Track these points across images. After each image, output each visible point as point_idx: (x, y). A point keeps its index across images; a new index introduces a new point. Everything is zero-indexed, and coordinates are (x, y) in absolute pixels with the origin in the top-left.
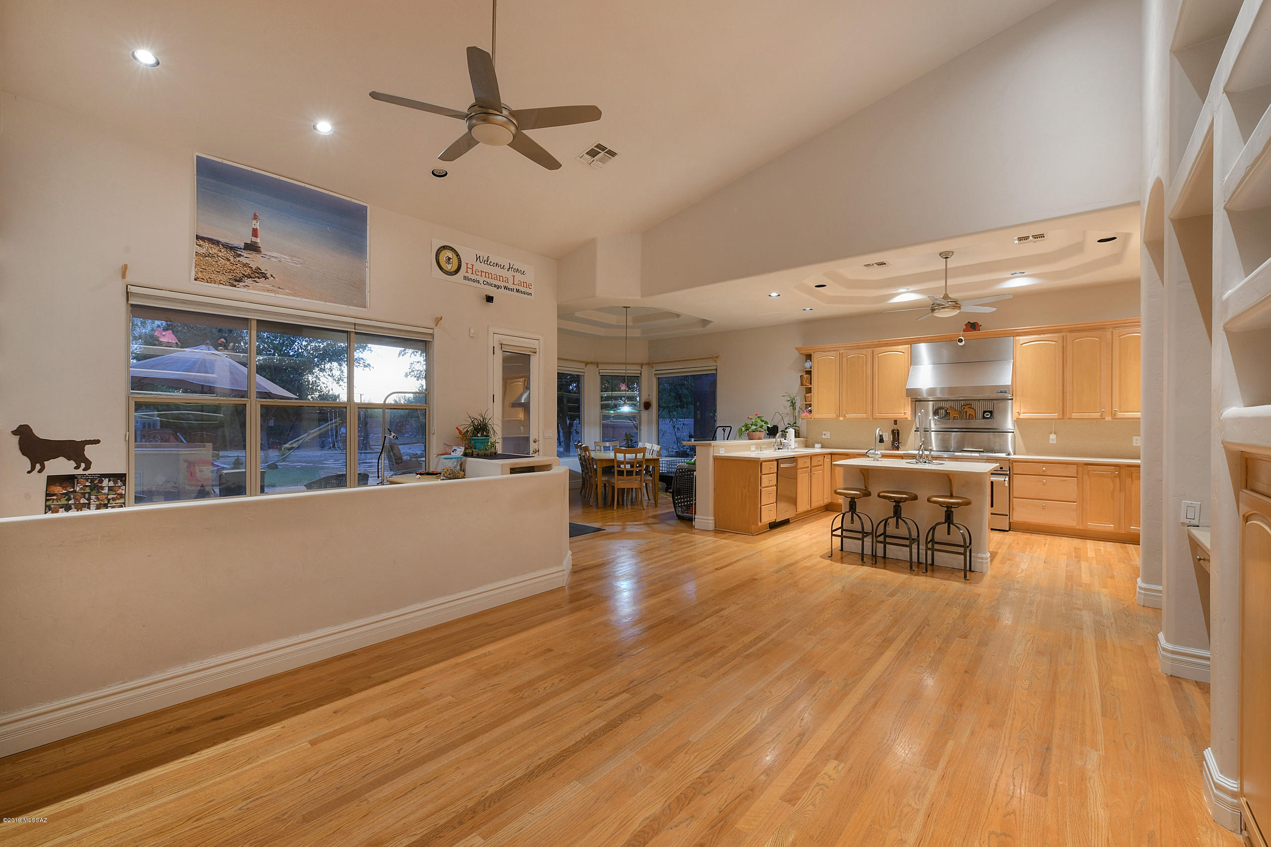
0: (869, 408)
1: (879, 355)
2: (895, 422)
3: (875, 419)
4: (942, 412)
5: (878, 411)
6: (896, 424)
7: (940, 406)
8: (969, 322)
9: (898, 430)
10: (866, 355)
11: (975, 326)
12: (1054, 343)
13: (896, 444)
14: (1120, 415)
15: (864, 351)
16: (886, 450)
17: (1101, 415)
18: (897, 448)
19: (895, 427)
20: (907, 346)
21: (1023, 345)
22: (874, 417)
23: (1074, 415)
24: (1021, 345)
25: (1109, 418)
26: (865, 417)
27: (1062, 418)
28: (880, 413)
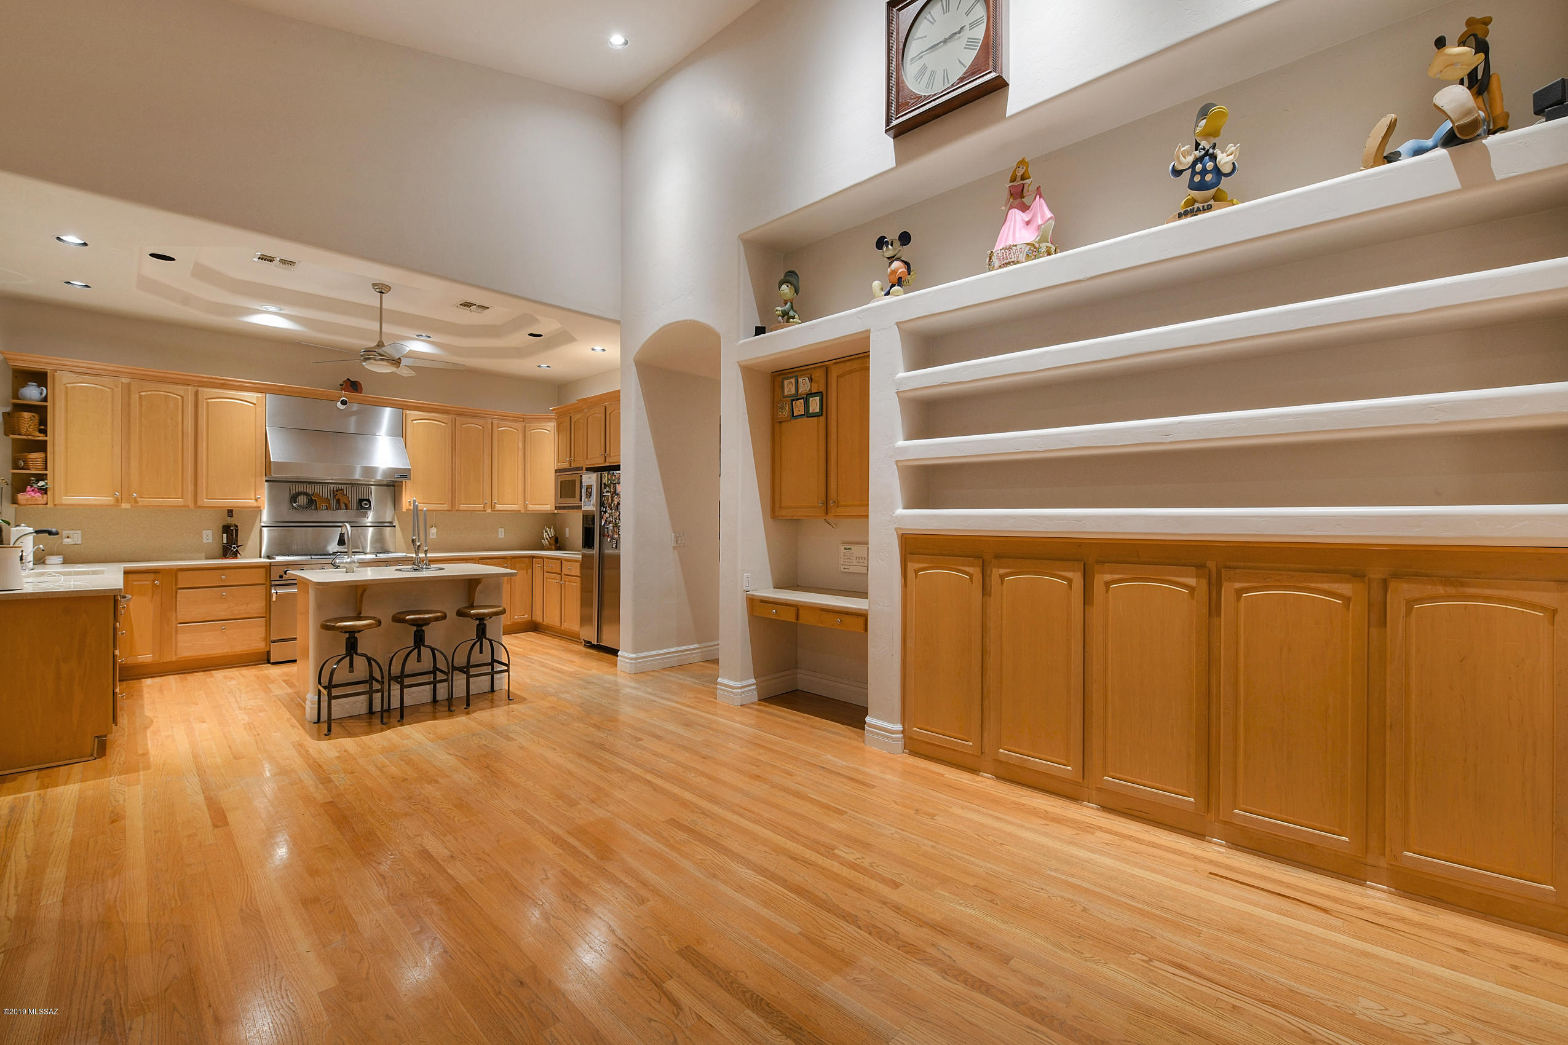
0: (190, 487)
1: (209, 401)
2: (230, 513)
3: (199, 507)
4: (302, 500)
5: (207, 495)
6: (232, 517)
7: (297, 491)
8: (348, 379)
9: (236, 526)
10: (182, 397)
11: (356, 386)
12: (444, 425)
13: (234, 548)
14: (498, 507)
15: (181, 390)
16: (207, 558)
17: (484, 507)
18: (235, 555)
19: (230, 521)
20: (260, 395)
21: (415, 422)
22: (199, 503)
23: (463, 507)
24: (412, 421)
25: (489, 511)
26: (182, 504)
27: (450, 509)
28: (209, 497)
